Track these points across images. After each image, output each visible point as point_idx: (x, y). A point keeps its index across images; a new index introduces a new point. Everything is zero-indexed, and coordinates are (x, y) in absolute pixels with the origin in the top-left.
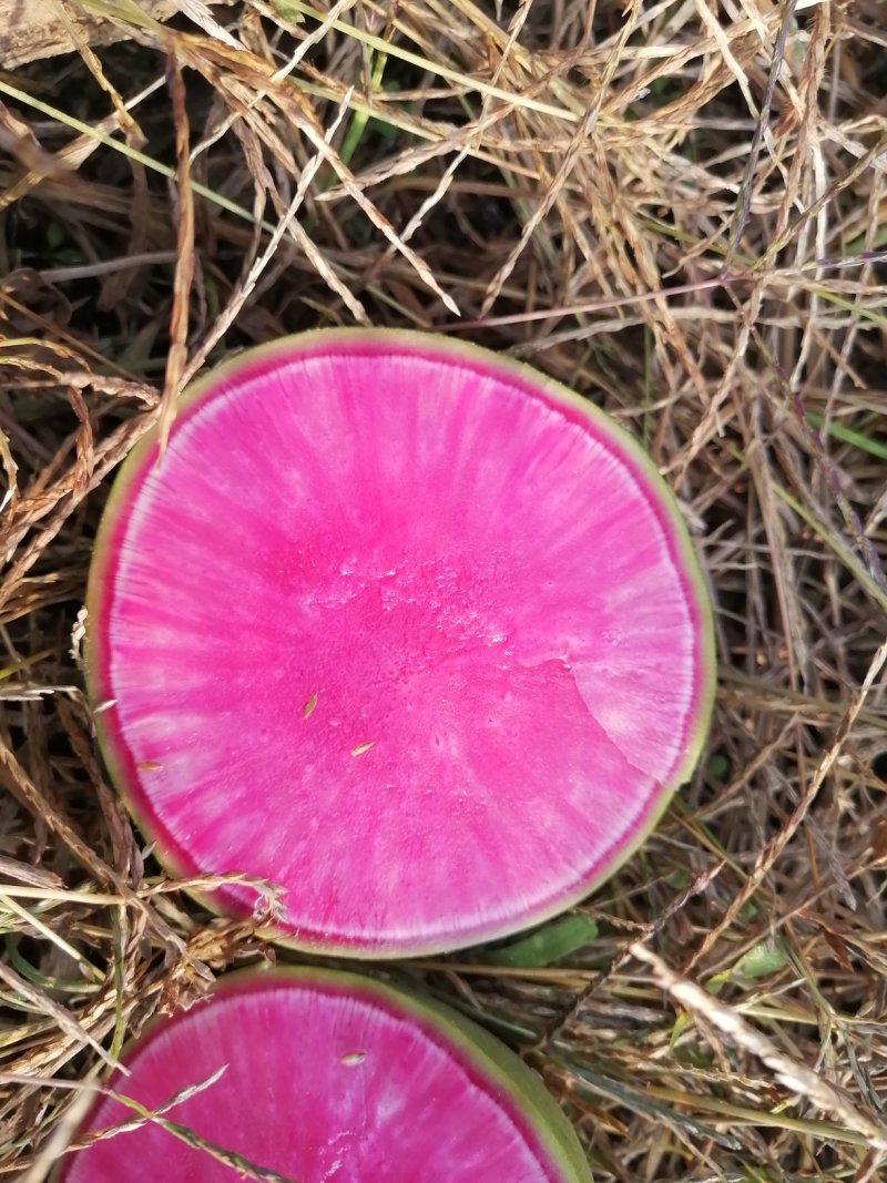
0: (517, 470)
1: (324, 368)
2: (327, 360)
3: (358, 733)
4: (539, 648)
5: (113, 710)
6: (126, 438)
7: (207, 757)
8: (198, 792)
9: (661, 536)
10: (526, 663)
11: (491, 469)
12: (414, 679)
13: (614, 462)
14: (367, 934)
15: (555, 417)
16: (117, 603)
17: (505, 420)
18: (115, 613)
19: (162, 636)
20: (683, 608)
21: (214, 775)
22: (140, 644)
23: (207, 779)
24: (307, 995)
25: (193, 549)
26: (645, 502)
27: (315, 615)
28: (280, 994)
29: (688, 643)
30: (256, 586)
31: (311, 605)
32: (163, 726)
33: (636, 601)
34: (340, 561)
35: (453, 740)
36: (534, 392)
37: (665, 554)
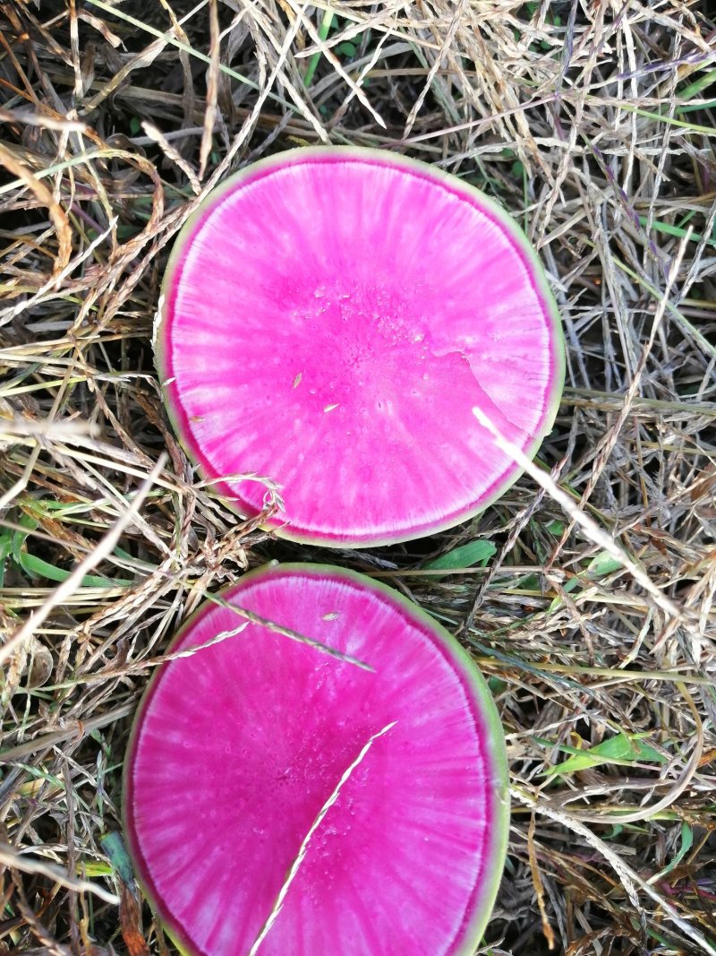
0: (428, 230)
1: (303, 172)
2: (305, 166)
3: (327, 398)
4: (445, 345)
5: (174, 384)
6: (181, 215)
7: (233, 415)
8: (228, 437)
9: (524, 271)
10: (438, 354)
11: (411, 231)
12: (363, 365)
13: (491, 224)
14: (336, 531)
15: (452, 198)
16: (176, 318)
17: (419, 200)
18: (175, 324)
19: (204, 338)
20: (541, 317)
21: (238, 425)
22: (190, 342)
23: (233, 428)
24: (301, 580)
25: (222, 283)
26: (513, 250)
27: (299, 323)
28: (283, 581)
29: (545, 340)
30: (262, 304)
31: (296, 317)
32: (205, 395)
33: (510, 313)
34: (315, 288)
35: (390, 405)
36: (436, 182)
37: (527, 283)
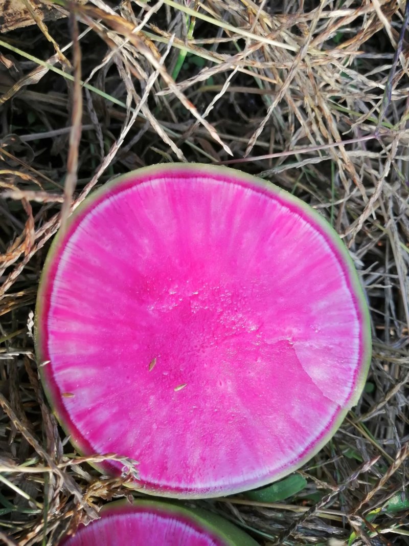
0: (264, 238)
1: (161, 184)
2: (163, 180)
3: (178, 378)
4: (275, 333)
5: (49, 365)
6: (57, 222)
7: (98, 391)
8: (94, 409)
9: (342, 273)
10: (269, 342)
11: (250, 238)
12: (208, 350)
13: (317, 233)
14: (183, 485)
15: (285, 210)
16: (52, 309)
17: (257, 211)
18: (50, 314)
19: (75, 327)
20: (354, 312)
21: (102, 400)
22: (63, 330)
23: (98, 402)
24: (152, 516)
25: (92, 281)
26: (333, 255)
27: (156, 315)
28: (137, 515)
29: (356, 331)
30: (125, 300)
31: (153, 310)
32: (75, 374)
33: (328, 308)
34: (169, 287)
35: (229, 383)
36: (272, 197)
37: (344, 283)
